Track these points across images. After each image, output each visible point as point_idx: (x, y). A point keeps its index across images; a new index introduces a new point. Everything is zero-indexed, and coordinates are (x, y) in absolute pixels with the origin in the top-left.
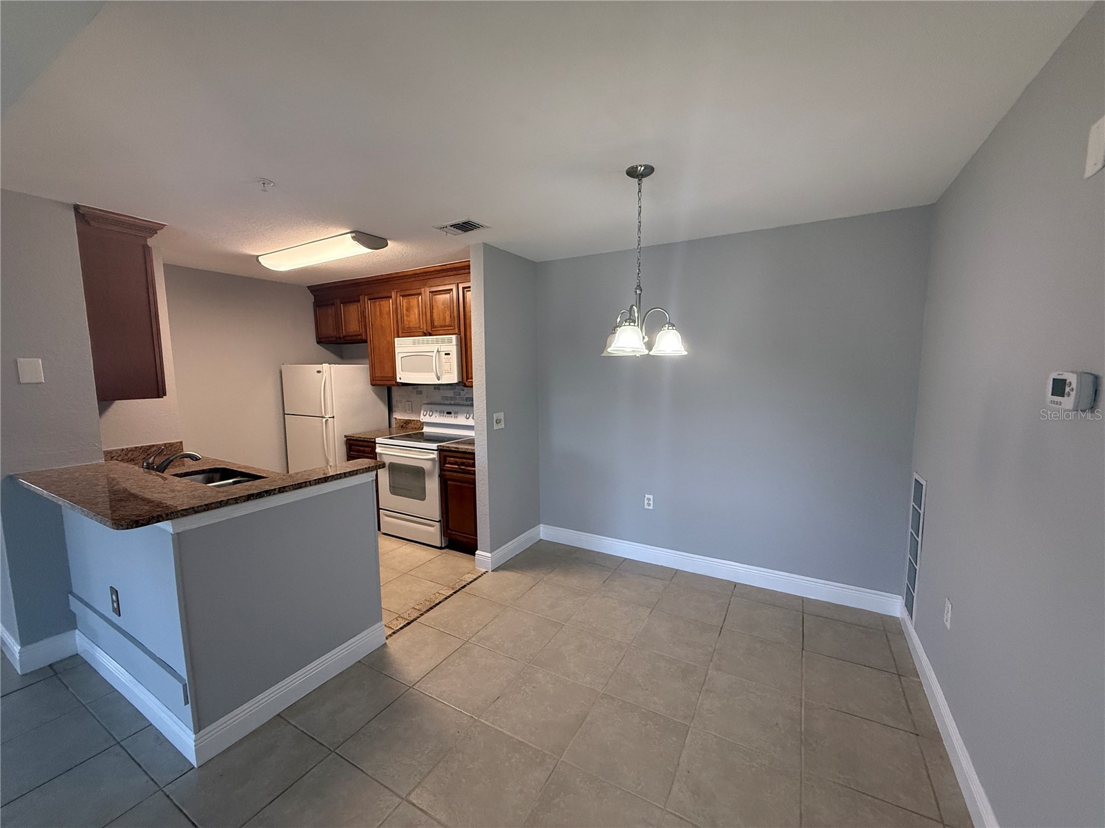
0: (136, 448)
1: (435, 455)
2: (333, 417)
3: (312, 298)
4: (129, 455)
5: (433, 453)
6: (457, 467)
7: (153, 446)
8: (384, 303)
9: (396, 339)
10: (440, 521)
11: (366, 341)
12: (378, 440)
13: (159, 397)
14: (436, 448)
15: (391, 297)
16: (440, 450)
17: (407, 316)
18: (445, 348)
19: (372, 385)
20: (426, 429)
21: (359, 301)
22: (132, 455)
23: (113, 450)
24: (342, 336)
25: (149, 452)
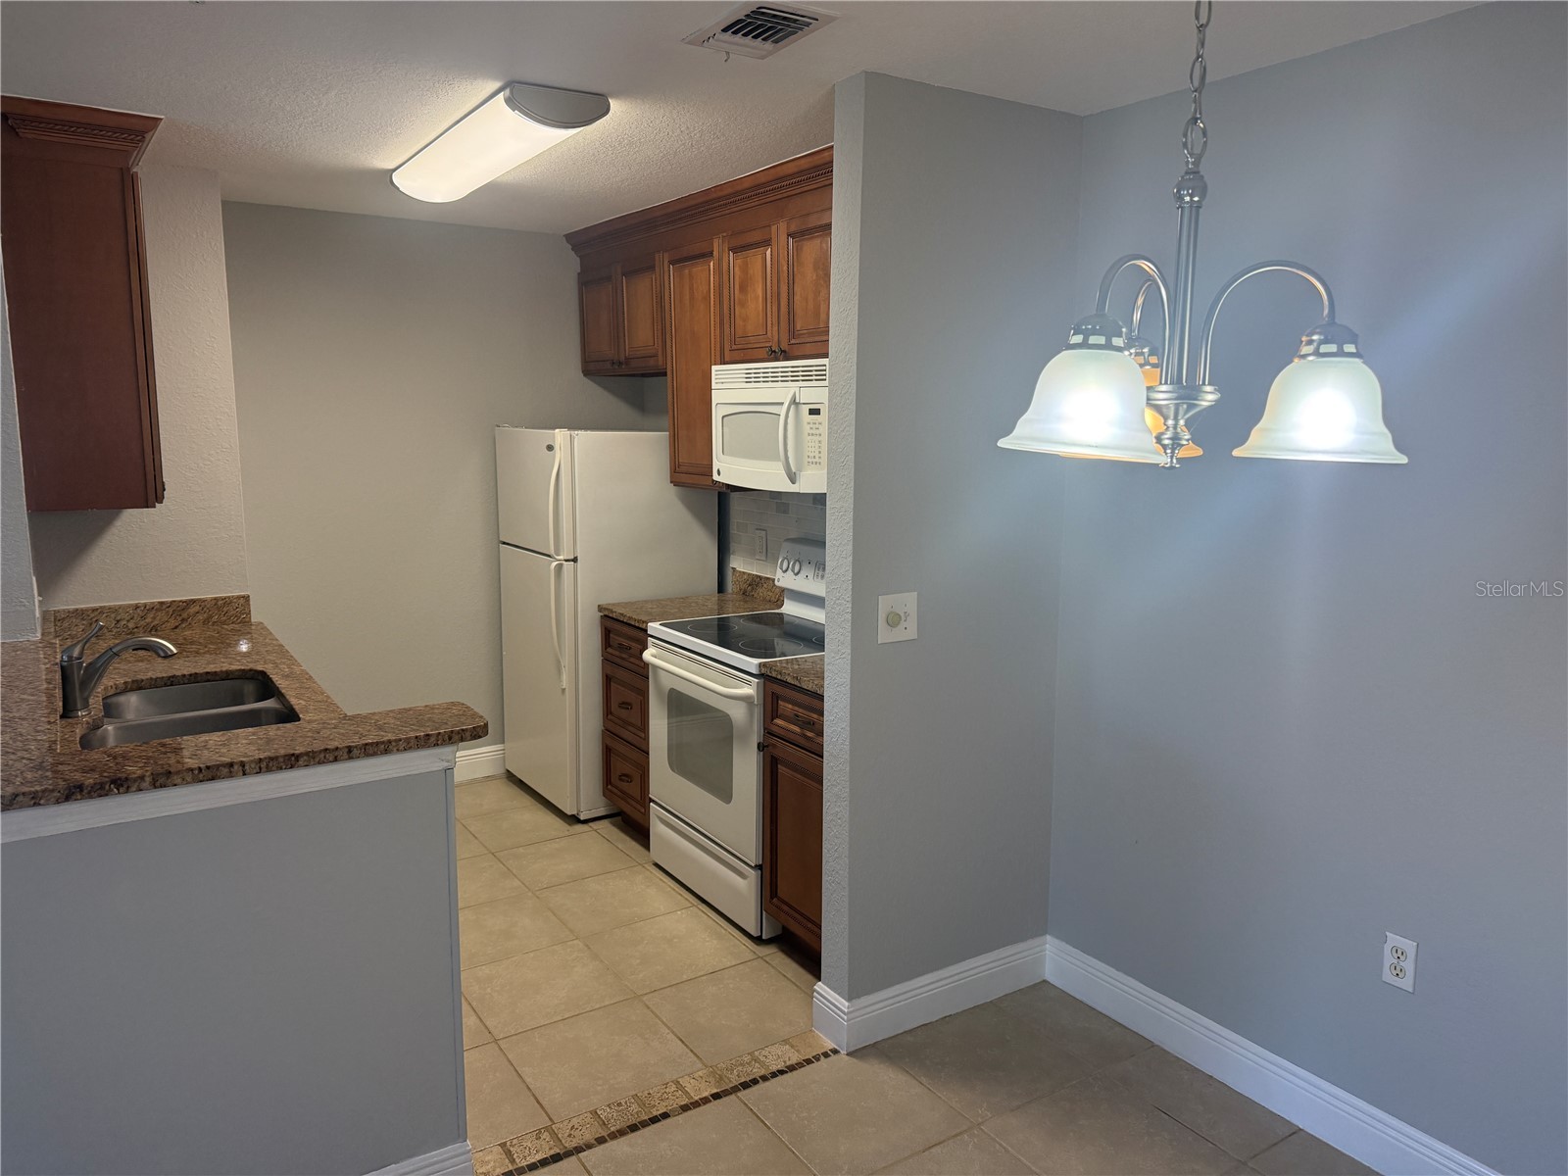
0: (162, 603)
1: (749, 689)
2: (575, 560)
3: (574, 263)
4: (148, 620)
5: (749, 683)
6: (796, 729)
7: (194, 601)
8: (698, 269)
9: (714, 368)
10: (759, 867)
11: (665, 374)
12: (654, 627)
13: (147, 504)
14: (754, 671)
15: (711, 254)
16: (765, 677)
17: (743, 304)
18: (815, 394)
19: (675, 482)
20: (790, 608)
21: (652, 268)
22: (154, 618)
23: (120, 607)
24: (622, 359)
25: (185, 615)
